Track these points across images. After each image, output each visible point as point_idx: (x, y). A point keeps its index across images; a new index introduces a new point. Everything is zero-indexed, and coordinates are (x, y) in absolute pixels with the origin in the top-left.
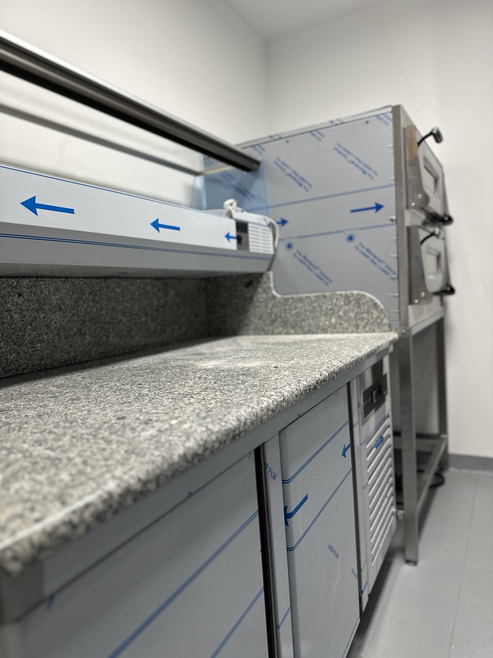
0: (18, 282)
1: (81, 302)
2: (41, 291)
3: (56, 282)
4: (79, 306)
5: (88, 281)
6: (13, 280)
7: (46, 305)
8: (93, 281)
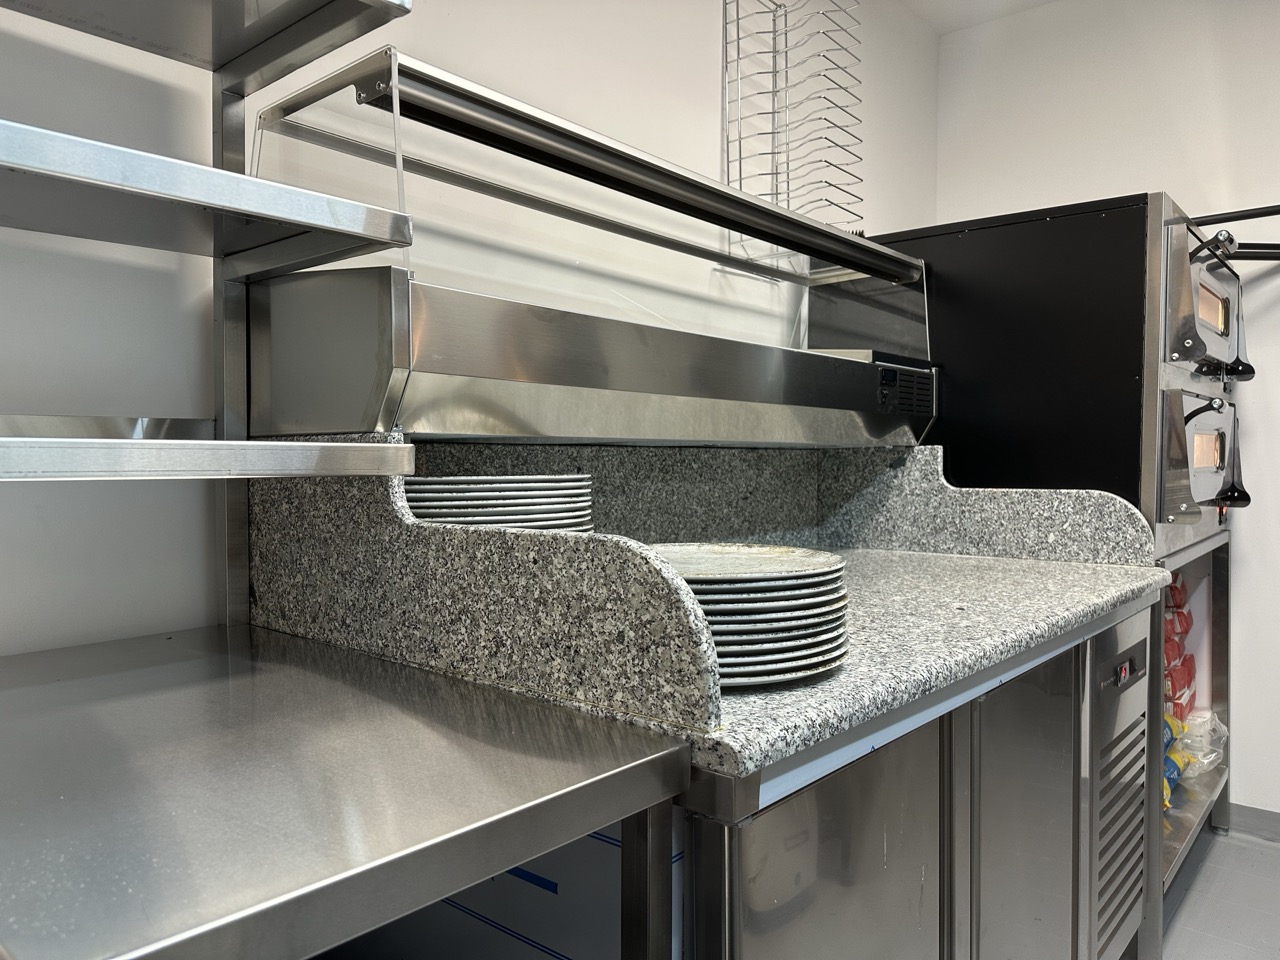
0: (578, 452)
1: (649, 483)
2: (604, 465)
3: (621, 453)
4: (645, 488)
5: (659, 452)
6: (573, 449)
7: (607, 484)
8: (665, 451)
